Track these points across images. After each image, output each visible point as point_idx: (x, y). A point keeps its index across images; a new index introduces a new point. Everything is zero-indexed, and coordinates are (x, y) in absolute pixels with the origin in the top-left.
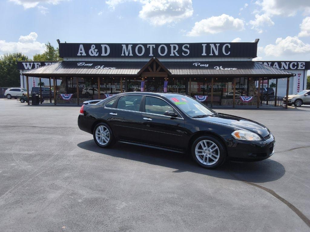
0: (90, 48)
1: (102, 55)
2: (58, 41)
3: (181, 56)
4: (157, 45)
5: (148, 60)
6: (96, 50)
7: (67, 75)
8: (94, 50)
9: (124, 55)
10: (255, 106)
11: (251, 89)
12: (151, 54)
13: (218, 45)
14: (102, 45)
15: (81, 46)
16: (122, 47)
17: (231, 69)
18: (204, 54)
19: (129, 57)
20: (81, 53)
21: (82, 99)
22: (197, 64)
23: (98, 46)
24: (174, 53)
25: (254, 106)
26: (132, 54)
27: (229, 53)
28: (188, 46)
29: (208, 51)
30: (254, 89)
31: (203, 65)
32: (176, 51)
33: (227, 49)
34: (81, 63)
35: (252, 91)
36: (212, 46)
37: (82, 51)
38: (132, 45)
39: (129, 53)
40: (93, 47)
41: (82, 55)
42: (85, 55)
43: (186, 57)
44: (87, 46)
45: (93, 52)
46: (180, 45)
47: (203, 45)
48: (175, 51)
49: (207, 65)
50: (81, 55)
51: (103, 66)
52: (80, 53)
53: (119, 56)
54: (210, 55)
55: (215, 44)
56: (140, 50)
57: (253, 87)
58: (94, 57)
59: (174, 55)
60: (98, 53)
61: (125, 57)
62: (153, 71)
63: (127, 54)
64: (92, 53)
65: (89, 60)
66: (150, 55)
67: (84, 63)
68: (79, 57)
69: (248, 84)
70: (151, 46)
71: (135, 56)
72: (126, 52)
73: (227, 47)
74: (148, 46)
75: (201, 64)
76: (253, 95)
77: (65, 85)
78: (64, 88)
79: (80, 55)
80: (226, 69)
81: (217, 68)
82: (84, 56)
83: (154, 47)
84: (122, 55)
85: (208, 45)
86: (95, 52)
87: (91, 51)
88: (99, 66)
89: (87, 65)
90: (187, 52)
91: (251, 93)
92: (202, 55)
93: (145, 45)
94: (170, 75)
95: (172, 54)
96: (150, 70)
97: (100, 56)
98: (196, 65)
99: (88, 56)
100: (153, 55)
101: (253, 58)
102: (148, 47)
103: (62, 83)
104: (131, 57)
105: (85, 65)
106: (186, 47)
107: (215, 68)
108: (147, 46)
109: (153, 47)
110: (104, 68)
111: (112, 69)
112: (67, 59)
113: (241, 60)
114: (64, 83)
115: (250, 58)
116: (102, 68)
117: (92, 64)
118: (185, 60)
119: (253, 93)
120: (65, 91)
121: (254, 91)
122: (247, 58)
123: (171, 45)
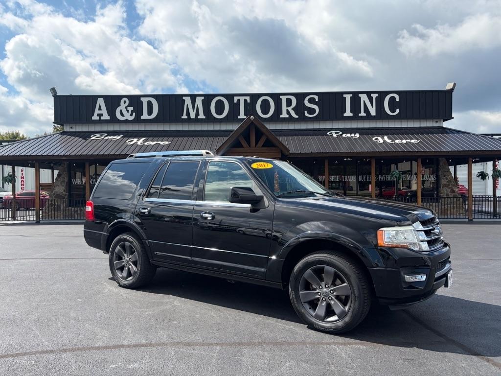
0: (120, 105)
1: (142, 118)
2: (53, 90)
3: (302, 119)
4: (255, 97)
5: (235, 127)
6: (131, 109)
7: (63, 158)
8: (126, 108)
9: (186, 117)
10: (455, 216)
11: (443, 181)
12: (242, 116)
13: (374, 96)
14: (142, 99)
15: (101, 102)
16: (184, 100)
17: (409, 141)
18: (348, 113)
19: (197, 120)
20: (100, 115)
22: (336, 133)
23: (135, 101)
24: (288, 112)
25: (452, 217)
26: (204, 115)
27: (398, 111)
28: (316, 98)
29: (356, 107)
30: (449, 181)
31: (348, 135)
32: (292, 109)
33: (393, 104)
34: (98, 135)
35: (445, 186)
36: (364, 98)
37: (101, 111)
38: (203, 98)
39: (197, 114)
40: (125, 102)
41: (102, 118)
42: (108, 118)
43: (311, 121)
44: (113, 101)
45: (124, 112)
46: (300, 97)
47: (344, 96)
48: (290, 109)
50: (100, 118)
51: (144, 139)
52: (98, 115)
53: (178, 120)
54: (360, 115)
55: (369, 94)
56: (220, 108)
57: (448, 177)
58: (127, 121)
59: (287, 116)
60: (134, 114)
61: (189, 120)
62: (250, 146)
63: (193, 115)
64: (122, 115)
65: (117, 128)
66: (239, 117)
67: (106, 134)
68: (95, 122)
69: (436, 172)
70: (242, 99)
71: (209, 119)
72: (191, 110)
73: (393, 98)
74: (236, 98)
75: (341, 135)
76: (450, 194)
77: (66, 180)
78: (63, 186)
79: (97, 118)
80: (397, 141)
81: (377, 139)
82: (106, 122)
83: (249, 101)
84: (182, 117)
85: (355, 96)
87: (121, 111)
88: (135, 140)
89: (111, 137)
90: (314, 111)
91: (444, 191)
92: (345, 115)
93: (230, 97)
94: (287, 153)
96: (244, 143)
97: (138, 120)
98: (335, 135)
99: (114, 120)
100: (245, 117)
101: (444, 121)
102: (235, 101)
103: (59, 175)
104: (202, 121)
105: (106, 138)
106: (310, 101)
107: (374, 139)
108: (233, 99)
109: (246, 101)
110: (146, 144)
111: (162, 143)
112: (71, 128)
113: (420, 125)
114: (63, 176)
115: (438, 120)
116: (141, 143)
117: (122, 136)
118: (310, 126)
119: (448, 189)
120: (65, 193)
121: (451, 186)
122: (433, 121)
123: (281, 97)
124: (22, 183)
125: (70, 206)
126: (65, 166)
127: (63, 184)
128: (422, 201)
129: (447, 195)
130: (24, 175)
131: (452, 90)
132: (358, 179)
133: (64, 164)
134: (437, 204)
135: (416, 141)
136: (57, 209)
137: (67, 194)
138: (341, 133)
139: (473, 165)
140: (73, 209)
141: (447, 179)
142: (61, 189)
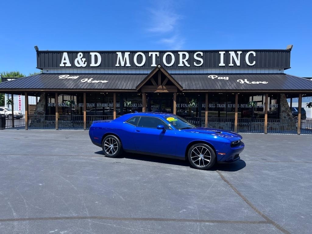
0: (77, 57)
1: (91, 65)
2: (36, 48)
3: (192, 67)
4: (162, 53)
5: (149, 72)
6: (84, 60)
7: (42, 90)
8: (81, 59)
9: (119, 65)
11: (283, 109)
12: (154, 65)
13: (239, 53)
14: (91, 53)
15: (65, 55)
16: (117, 54)
17: (261, 82)
18: (222, 64)
19: (125, 67)
21: (64, 122)
22: (214, 76)
24: (183, 62)
26: (130, 64)
27: (254, 62)
28: (202, 53)
29: (227, 60)
30: (287, 109)
31: (222, 78)
32: (186, 61)
33: (251, 58)
34: (64, 76)
35: (284, 111)
36: (232, 54)
37: (65, 60)
38: (129, 53)
39: (126, 63)
40: (80, 55)
41: (66, 65)
42: (70, 65)
43: (198, 69)
45: (80, 61)
46: (191, 53)
47: (220, 53)
49: (227, 78)
51: (92, 79)
52: (65, 63)
53: (113, 67)
54: (230, 65)
55: (236, 51)
56: (140, 59)
57: (286, 106)
58: (82, 68)
59: (183, 65)
60: (86, 63)
61: (120, 67)
62: (157, 85)
63: (123, 64)
64: (79, 63)
65: (75, 71)
67: (68, 76)
68: (62, 68)
69: (278, 102)
70: (154, 54)
71: (133, 66)
72: (123, 60)
73: (251, 55)
74: (150, 54)
75: (218, 77)
76: (286, 117)
77: (44, 103)
78: (42, 107)
79: (63, 65)
80: (253, 83)
81: (240, 81)
82: (68, 68)
83: (158, 56)
84: (116, 65)
85: (227, 53)
86: (82, 61)
87: (78, 61)
88: (88, 79)
89: (71, 77)
90: (200, 61)
91: (283, 115)
92: (220, 65)
93: (146, 53)
94: (181, 89)
95: (181, 64)
96: (154, 82)
97: (88, 66)
98: (213, 78)
99: (73, 66)
100: (156, 66)
101: (285, 69)
102: (150, 56)
104: (128, 68)
105: (69, 78)
106: (198, 55)
107: (238, 81)
108: (148, 54)
109: (156, 55)
110: (93, 82)
111: (103, 82)
112: (47, 71)
113: (269, 72)
114: (42, 101)
115: (280, 69)
116: (90, 82)
117: (78, 77)
118: (197, 72)
119: (285, 114)
120: (43, 111)
121: (287, 112)
122: (277, 70)
123: (179, 53)
124: (20, 104)
125: (46, 120)
126: (44, 95)
127: (42, 106)
128: (268, 121)
129: (285, 117)
130: (21, 99)
131: (290, 49)
132: (227, 106)
133: (43, 94)
134: (277, 123)
135: (266, 82)
136: (39, 121)
137: (45, 112)
138: (217, 76)
139: (303, 98)
140: (48, 121)
141: (285, 107)
142: (41, 109)
